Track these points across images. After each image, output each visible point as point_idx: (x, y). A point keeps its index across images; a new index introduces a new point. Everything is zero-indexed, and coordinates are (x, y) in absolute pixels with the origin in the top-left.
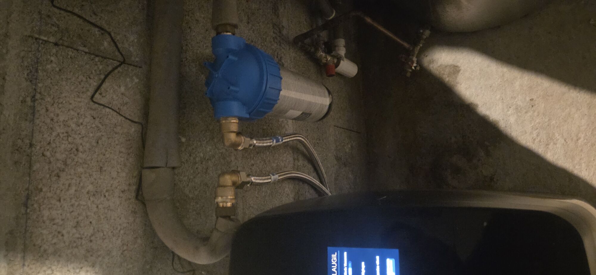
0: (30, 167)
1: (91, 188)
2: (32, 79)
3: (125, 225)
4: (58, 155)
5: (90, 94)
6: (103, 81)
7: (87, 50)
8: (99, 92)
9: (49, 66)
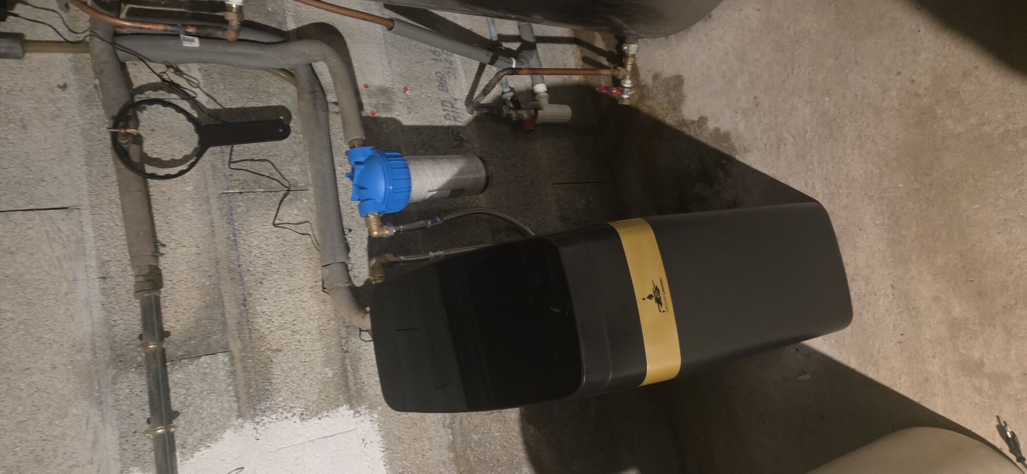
0: (242, 280)
1: (286, 288)
2: (231, 222)
3: (318, 312)
4: (259, 269)
5: (271, 222)
6: (278, 209)
7: (263, 190)
8: (277, 218)
9: (239, 210)
